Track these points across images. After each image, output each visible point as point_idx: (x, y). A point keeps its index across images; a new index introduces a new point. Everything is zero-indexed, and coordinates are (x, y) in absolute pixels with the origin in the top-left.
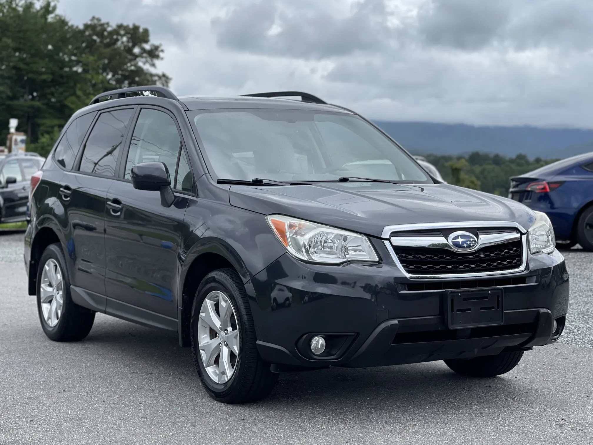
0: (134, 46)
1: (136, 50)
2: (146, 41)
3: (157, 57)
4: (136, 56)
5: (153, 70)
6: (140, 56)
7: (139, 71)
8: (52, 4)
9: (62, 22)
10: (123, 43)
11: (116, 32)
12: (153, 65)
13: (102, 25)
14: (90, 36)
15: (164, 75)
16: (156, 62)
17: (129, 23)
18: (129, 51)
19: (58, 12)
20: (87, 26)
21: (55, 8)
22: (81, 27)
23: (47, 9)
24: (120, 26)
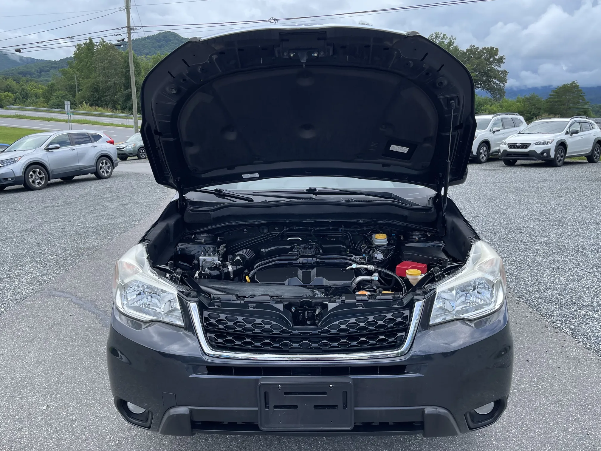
0: (490, 57)
1: (491, 60)
2: (496, 55)
3: (502, 62)
4: (491, 63)
5: (499, 69)
6: (493, 62)
7: (492, 70)
8: (452, 41)
9: (456, 49)
10: (485, 56)
11: (482, 51)
12: (500, 67)
13: (475, 49)
14: (469, 54)
15: (505, 71)
16: (501, 65)
17: (488, 46)
18: (488, 60)
19: (455, 44)
20: (468, 50)
21: (453, 42)
22: (465, 51)
23: (450, 44)
24: (484, 49)
